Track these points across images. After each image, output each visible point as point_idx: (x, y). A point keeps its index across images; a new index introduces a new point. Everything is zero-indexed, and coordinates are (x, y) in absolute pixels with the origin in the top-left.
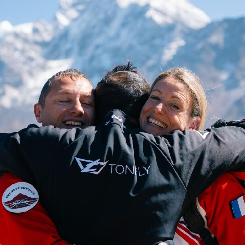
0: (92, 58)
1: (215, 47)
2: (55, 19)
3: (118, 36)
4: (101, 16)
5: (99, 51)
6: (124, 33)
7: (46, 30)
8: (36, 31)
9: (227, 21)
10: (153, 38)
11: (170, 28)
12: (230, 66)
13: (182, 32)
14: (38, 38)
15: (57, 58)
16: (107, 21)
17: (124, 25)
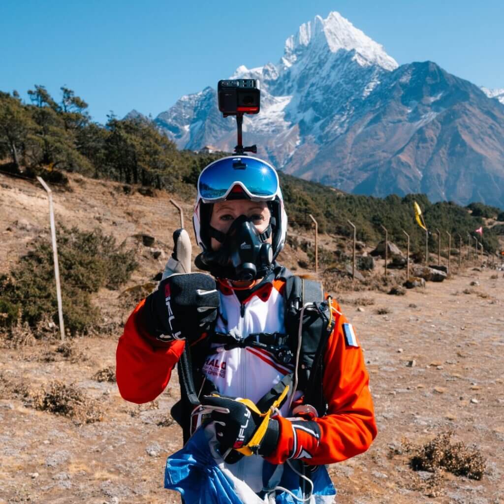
0: (308, 94)
1: (403, 86)
2: (281, 62)
3: (329, 76)
4: (316, 60)
5: (314, 88)
6: (333, 74)
7: (274, 71)
8: (266, 72)
9: (415, 64)
10: (356, 78)
11: (370, 70)
12: (414, 103)
13: (379, 73)
14: (267, 78)
15: (281, 95)
16: (321, 64)
17: (333, 67)
